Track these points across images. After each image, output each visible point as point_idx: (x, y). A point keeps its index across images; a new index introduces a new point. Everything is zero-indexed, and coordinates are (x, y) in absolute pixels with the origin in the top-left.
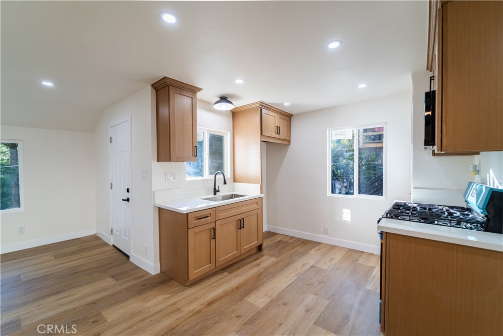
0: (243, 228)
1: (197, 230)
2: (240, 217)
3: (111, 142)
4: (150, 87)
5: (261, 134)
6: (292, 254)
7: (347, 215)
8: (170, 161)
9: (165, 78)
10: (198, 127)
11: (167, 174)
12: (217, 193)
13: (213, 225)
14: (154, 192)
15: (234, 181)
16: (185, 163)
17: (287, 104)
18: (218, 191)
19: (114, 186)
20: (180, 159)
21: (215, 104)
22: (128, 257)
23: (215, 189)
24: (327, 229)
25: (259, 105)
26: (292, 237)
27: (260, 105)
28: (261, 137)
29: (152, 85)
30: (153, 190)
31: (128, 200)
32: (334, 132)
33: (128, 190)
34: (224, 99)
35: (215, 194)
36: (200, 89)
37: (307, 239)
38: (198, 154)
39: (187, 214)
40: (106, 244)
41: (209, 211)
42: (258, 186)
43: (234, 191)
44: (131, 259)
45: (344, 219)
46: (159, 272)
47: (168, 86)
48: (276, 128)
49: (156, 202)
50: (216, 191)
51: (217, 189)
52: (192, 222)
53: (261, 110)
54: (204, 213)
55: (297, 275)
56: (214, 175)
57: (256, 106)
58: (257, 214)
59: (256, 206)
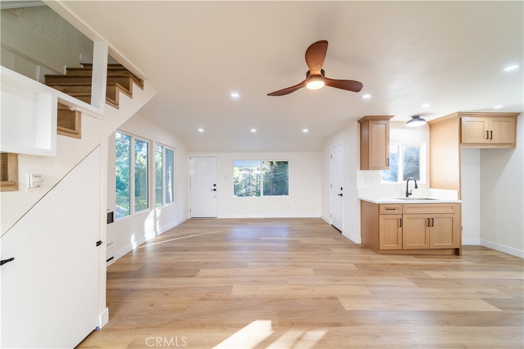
0: (433, 226)
1: (386, 217)
2: (429, 216)
3: (332, 157)
4: (356, 122)
5: (461, 142)
8: (368, 169)
9: (366, 116)
10: (390, 143)
11: (366, 179)
12: (409, 196)
13: (400, 217)
15: (430, 187)
16: (381, 171)
18: (411, 194)
19: (333, 186)
20: (376, 168)
21: (407, 123)
22: (341, 232)
23: (407, 192)
25: (457, 115)
27: (459, 115)
28: (459, 146)
29: (358, 121)
30: (357, 189)
31: (341, 195)
33: (342, 189)
34: (416, 118)
35: (407, 196)
38: (390, 164)
39: (379, 204)
40: (328, 224)
41: (397, 206)
43: (430, 196)
44: (343, 233)
46: (360, 243)
47: (368, 121)
48: (486, 133)
49: (359, 197)
50: (408, 194)
51: (409, 192)
52: (382, 211)
53: (461, 119)
54: (392, 207)
56: (406, 181)
57: (454, 116)
58: (452, 218)
59: (450, 210)
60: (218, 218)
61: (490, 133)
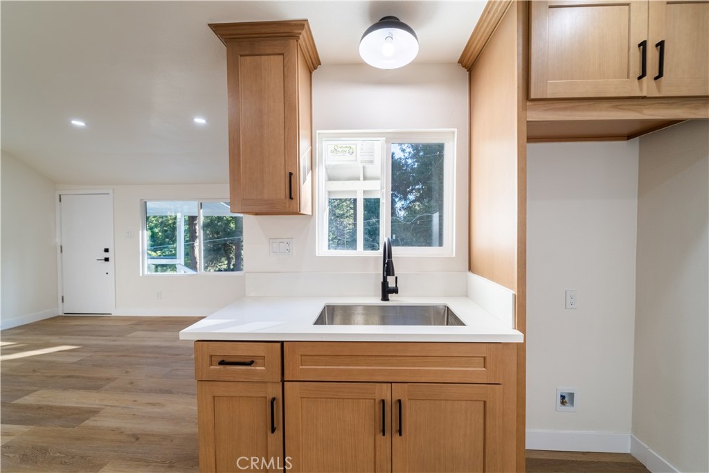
1: (220, 389)
2: (385, 392)
5: (527, 94)
11: (272, 240)
12: (391, 296)
13: (274, 391)
15: (470, 269)
18: (395, 291)
23: (384, 282)
28: (522, 112)
35: (384, 297)
41: (258, 350)
50: (384, 290)
52: (204, 366)
54: (242, 352)
58: (485, 402)
59: (476, 371)
60: (113, 315)
61: (652, 54)
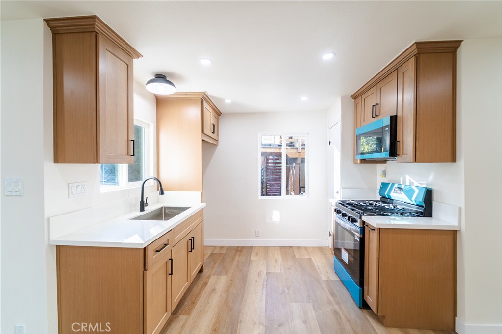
0: (194, 248)
2: (189, 237)
5: (203, 131)
6: (237, 266)
7: (276, 217)
11: (70, 185)
14: (48, 219)
17: (228, 101)
18: (146, 204)
20: (112, 160)
21: (148, 83)
23: (142, 202)
24: (258, 232)
25: (200, 96)
26: (222, 247)
27: (202, 96)
28: (202, 135)
30: (46, 216)
32: (264, 137)
35: (142, 209)
36: (138, 55)
37: (237, 245)
39: (146, 247)
42: (199, 194)
43: (159, 202)
45: (273, 220)
47: (94, 34)
48: (212, 126)
49: (52, 238)
50: (143, 205)
52: (151, 258)
53: (202, 102)
55: (263, 288)
57: (197, 96)
58: (201, 228)
